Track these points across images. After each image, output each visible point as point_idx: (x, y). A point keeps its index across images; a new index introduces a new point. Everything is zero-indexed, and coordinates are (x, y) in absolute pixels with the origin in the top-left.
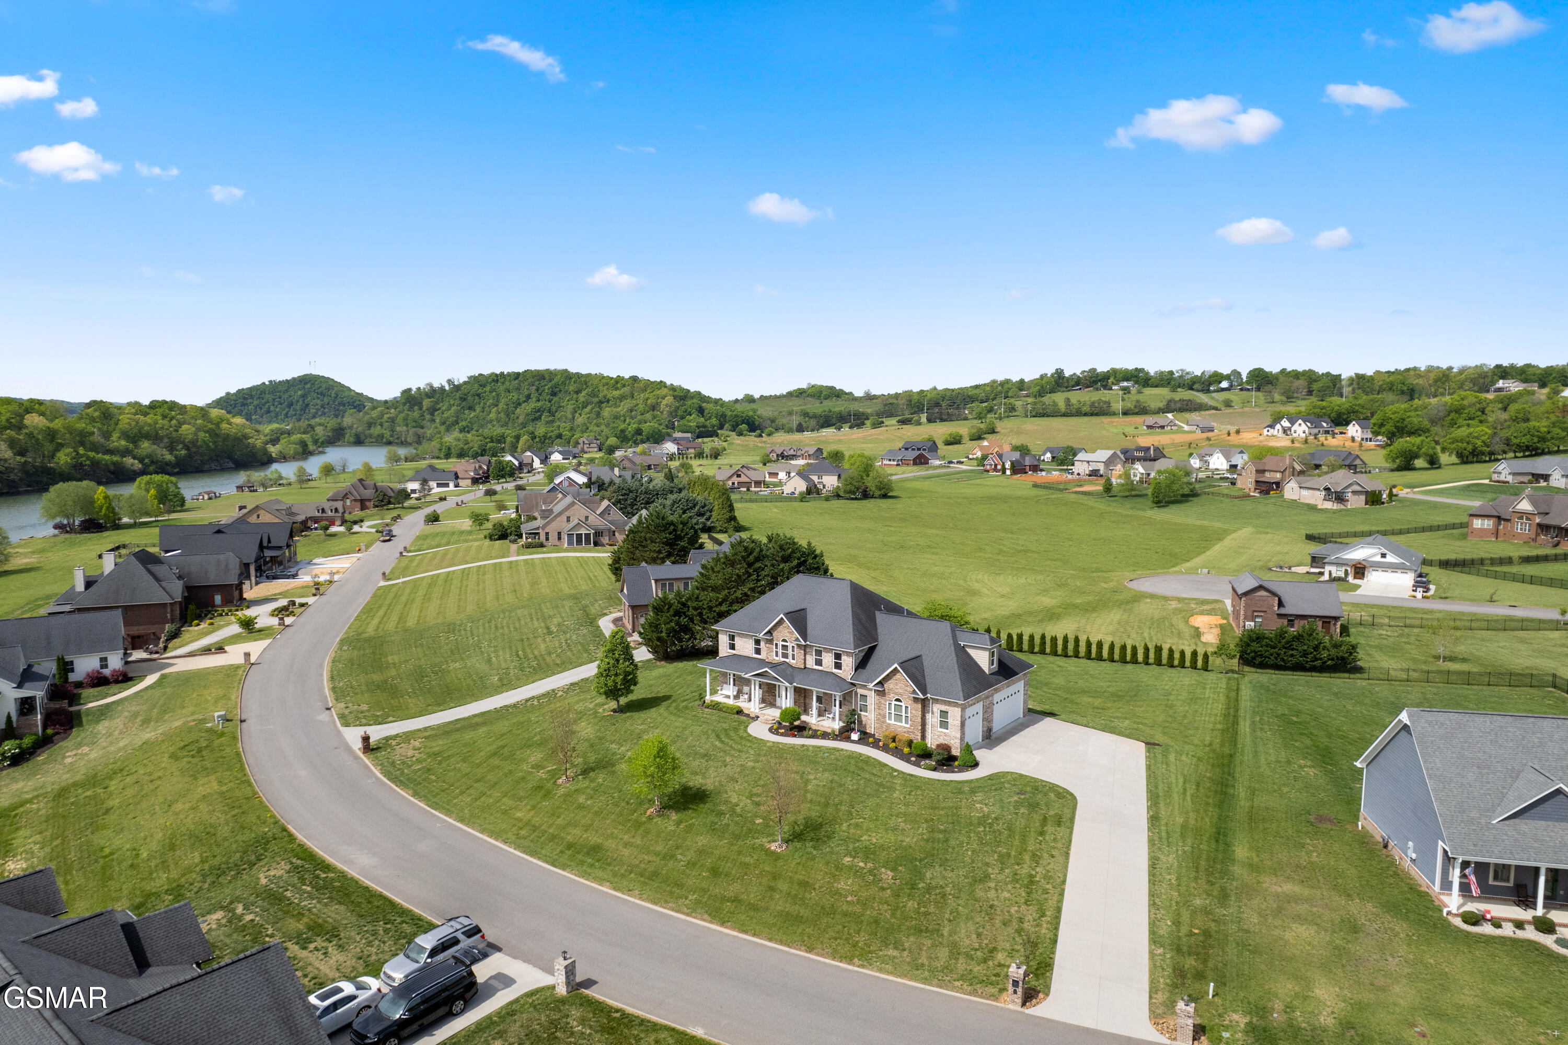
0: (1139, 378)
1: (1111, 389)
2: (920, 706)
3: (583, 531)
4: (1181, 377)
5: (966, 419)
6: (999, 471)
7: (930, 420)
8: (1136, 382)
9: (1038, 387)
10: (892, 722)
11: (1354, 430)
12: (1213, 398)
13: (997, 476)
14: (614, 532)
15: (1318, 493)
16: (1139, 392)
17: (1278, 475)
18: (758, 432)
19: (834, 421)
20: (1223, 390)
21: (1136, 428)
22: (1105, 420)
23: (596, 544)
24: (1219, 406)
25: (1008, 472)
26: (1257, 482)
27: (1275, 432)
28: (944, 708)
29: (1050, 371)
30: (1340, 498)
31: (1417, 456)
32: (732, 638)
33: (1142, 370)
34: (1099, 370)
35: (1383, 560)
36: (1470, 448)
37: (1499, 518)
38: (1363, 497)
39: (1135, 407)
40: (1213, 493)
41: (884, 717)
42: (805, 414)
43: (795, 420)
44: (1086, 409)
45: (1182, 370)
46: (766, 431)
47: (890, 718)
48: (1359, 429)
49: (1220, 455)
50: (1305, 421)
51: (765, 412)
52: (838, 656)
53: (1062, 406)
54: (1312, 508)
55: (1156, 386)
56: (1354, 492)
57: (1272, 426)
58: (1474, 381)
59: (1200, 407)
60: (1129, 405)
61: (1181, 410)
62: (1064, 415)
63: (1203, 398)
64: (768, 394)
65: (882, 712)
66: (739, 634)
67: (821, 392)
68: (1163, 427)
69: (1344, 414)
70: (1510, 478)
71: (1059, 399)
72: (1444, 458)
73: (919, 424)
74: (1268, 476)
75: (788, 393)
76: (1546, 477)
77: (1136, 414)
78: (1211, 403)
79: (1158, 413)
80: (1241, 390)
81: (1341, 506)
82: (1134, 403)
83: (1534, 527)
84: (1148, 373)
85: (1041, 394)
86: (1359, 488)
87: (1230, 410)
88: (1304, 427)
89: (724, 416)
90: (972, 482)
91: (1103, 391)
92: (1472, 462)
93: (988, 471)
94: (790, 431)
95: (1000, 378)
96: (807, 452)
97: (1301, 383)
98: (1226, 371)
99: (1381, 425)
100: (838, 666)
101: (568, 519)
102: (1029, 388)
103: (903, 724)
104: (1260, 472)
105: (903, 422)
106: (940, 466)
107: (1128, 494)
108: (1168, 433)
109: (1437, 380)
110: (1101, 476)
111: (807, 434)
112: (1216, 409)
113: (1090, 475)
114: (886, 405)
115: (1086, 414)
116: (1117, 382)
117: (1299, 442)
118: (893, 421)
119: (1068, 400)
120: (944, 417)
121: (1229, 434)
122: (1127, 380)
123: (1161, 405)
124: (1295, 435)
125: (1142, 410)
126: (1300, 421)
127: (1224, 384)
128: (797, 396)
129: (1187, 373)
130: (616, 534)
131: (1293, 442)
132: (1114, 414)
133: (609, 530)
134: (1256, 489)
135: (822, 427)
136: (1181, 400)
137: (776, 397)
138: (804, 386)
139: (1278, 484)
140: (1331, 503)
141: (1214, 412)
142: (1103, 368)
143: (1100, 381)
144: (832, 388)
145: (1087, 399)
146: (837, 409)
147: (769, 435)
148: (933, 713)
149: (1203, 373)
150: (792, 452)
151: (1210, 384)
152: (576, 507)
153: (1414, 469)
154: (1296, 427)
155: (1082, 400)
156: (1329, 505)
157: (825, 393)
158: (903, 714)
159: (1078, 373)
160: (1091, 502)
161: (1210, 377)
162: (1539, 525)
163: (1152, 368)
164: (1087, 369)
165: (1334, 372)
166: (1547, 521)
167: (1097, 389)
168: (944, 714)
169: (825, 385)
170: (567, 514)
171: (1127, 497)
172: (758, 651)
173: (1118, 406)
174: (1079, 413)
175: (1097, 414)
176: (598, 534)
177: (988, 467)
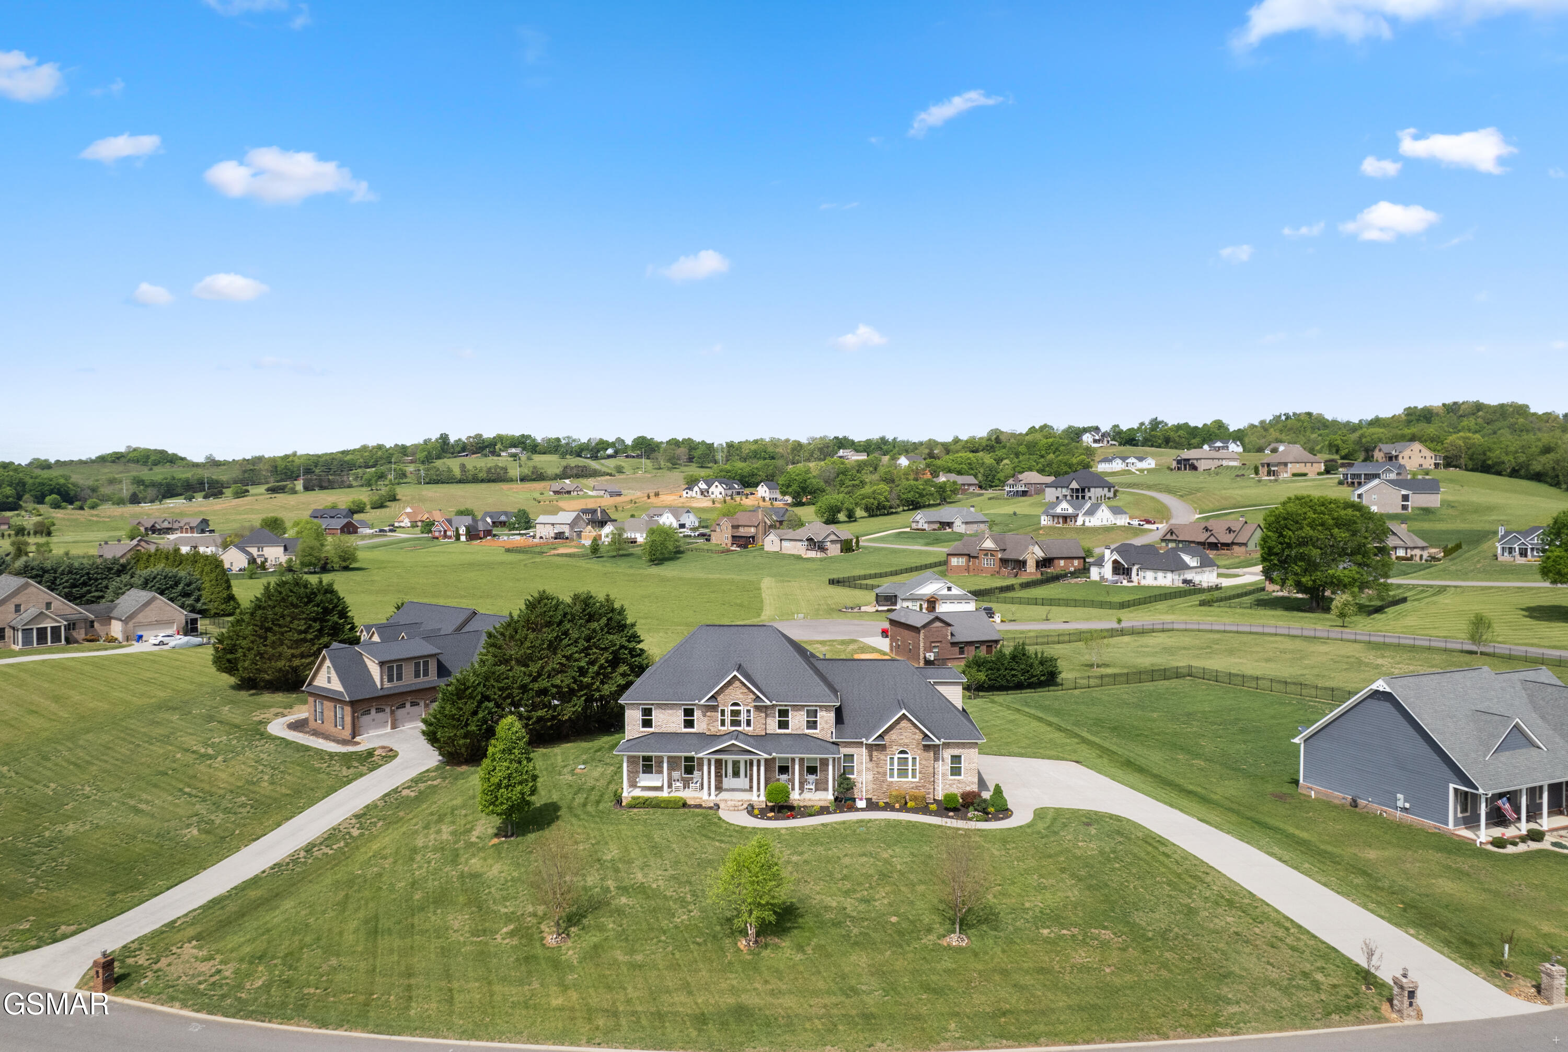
0: (525, 444)
1: (500, 455)
2: (932, 754)
3: (48, 624)
4: (567, 444)
5: (350, 486)
6: (450, 537)
7: (307, 488)
8: (524, 449)
9: (426, 453)
10: (896, 779)
11: (762, 491)
12: (603, 465)
13: (452, 543)
14: (92, 622)
15: (800, 543)
16: (529, 459)
17: (753, 530)
18: (78, 503)
19: (179, 490)
20: (609, 457)
21: (542, 494)
22: (504, 486)
23: (68, 641)
24: (613, 472)
25: (463, 538)
26: (733, 537)
27: (694, 494)
28: (956, 752)
29: (434, 436)
30: (821, 547)
31: (839, 512)
32: (647, 712)
33: (529, 437)
34: (485, 436)
35: (949, 593)
36: (876, 503)
37: (969, 555)
38: (839, 546)
39: (533, 473)
40: (696, 549)
41: (885, 774)
42: (139, 482)
43: (126, 490)
44: (482, 475)
45: (568, 437)
46: (89, 502)
47: (892, 776)
48: (767, 490)
49: (670, 515)
50: (720, 483)
51: (78, 478)
52: (813, 713)
53: (457, 472)
54: (799, 558)
55: (544, 453)
56: (832, 541)
57: (690, 489)
58: (821, 450)
59: (595, 474)
60: (526, 471)
61: (577, 476)
62: (460, 481)
63: (594, 464)
64: (67, 459)
65: (880, 770)
66: (660, 706)
67: (148, 457)
68: (569, 492)
69: (746, 477)
70: (926, 526)
71: (453, 465)
72: (859, 513)
73: (294, 491)
74: (742, 531)
75: (97, 458)
76: (950, 524)
77: (534, 480)
78: (604, 469)
79: (555, 479)
80: (627, 457)
81: (823, 555)
82: (531, 469)
83: (998, 562)
84: (534, 440)
85: (428, 459)
86: (835, 538)
87: (622, 476)
88: (720, 489)
89: (22, 484)
90: (430, 549)
91: (491, 458)
92: (877, 516)
93: (437, 538)
94: (120, 502)
95: (372, 443)
96: (188, 523)
97: (683, 451)
98: (611, 439)
99: (789, 486)
100: (812, 725)
101: (18, 608)
102: (413, 454)
103: (910, 779)
104: (735, 527)
105: (273, 490)
106: (372, 536)
107: (615, 554)
108: (573, 498)
109: (793, 449)
110: (567, 538)
111: (146, 507)
112: (611, 475)
113: (556, 538)
114: (245, 472)
115: (482, 481)
116: (506, 448)
117: (719, 503)
118: (262, 489)
119: (463, 466)
120: (324, 484)
121: (649, 497)
122: (515, 446)
123: (558, 471)
124: (713, 496)
125: (538, 476)
126: (716, 483)
127: (610, 451)
128: (113, 462)
129: (574, 440)
130: (96, 625)
131: (714, 502)
132: (512, 480)
133: (86, 620)
134: (733, 544)
135: (165, 497)
136: (577, 467)
137: (81, 462)
138: (122, 449)
139: (753, 537)
140: (814, 552)
141: (608, 477)
142: (489, 433)
143: (487, 447)
144: (163, 452)
145: (483, 465)
146: (184, 476)
147: (93, 507)
148: (943, 760)
149: (589, 441)
150: (166, 525)
151: (598, 451)
152: (31, 590)
153: (838, 522)
154: (713, 489)
155: (478, 466)
156: (812, 554)
157: (153, 458)
158: (910, 767)
159: (464, 439)
160: (583, 563)
161: (597, 444)
162: (1001, 560)
163: (539, 435)
164: (472, 435)
165: (708, 441)
166: (1007, 556)
167: (486, 456)
168: (956, 759)
169: (152, 447)
170: (16, 600)
171: (614, 557)
172: (689, 724)
173: (515, 471)
174: (475, 480)
175: (494, 481)
176: (71, 626)
177: (437, 534)
